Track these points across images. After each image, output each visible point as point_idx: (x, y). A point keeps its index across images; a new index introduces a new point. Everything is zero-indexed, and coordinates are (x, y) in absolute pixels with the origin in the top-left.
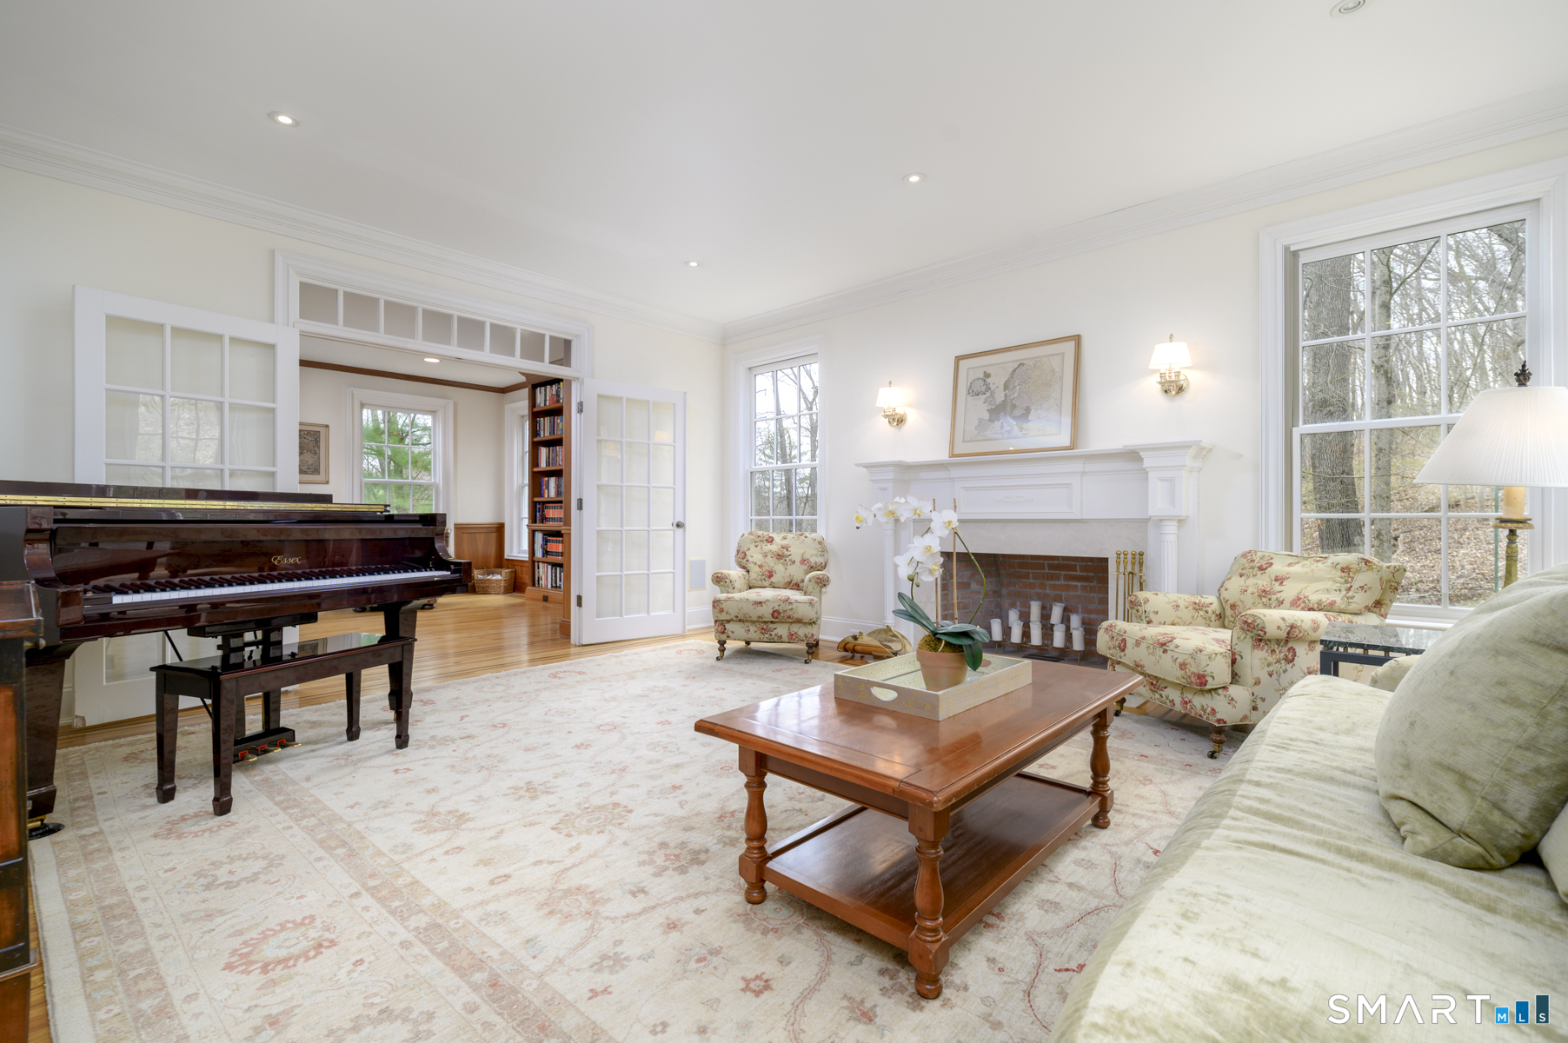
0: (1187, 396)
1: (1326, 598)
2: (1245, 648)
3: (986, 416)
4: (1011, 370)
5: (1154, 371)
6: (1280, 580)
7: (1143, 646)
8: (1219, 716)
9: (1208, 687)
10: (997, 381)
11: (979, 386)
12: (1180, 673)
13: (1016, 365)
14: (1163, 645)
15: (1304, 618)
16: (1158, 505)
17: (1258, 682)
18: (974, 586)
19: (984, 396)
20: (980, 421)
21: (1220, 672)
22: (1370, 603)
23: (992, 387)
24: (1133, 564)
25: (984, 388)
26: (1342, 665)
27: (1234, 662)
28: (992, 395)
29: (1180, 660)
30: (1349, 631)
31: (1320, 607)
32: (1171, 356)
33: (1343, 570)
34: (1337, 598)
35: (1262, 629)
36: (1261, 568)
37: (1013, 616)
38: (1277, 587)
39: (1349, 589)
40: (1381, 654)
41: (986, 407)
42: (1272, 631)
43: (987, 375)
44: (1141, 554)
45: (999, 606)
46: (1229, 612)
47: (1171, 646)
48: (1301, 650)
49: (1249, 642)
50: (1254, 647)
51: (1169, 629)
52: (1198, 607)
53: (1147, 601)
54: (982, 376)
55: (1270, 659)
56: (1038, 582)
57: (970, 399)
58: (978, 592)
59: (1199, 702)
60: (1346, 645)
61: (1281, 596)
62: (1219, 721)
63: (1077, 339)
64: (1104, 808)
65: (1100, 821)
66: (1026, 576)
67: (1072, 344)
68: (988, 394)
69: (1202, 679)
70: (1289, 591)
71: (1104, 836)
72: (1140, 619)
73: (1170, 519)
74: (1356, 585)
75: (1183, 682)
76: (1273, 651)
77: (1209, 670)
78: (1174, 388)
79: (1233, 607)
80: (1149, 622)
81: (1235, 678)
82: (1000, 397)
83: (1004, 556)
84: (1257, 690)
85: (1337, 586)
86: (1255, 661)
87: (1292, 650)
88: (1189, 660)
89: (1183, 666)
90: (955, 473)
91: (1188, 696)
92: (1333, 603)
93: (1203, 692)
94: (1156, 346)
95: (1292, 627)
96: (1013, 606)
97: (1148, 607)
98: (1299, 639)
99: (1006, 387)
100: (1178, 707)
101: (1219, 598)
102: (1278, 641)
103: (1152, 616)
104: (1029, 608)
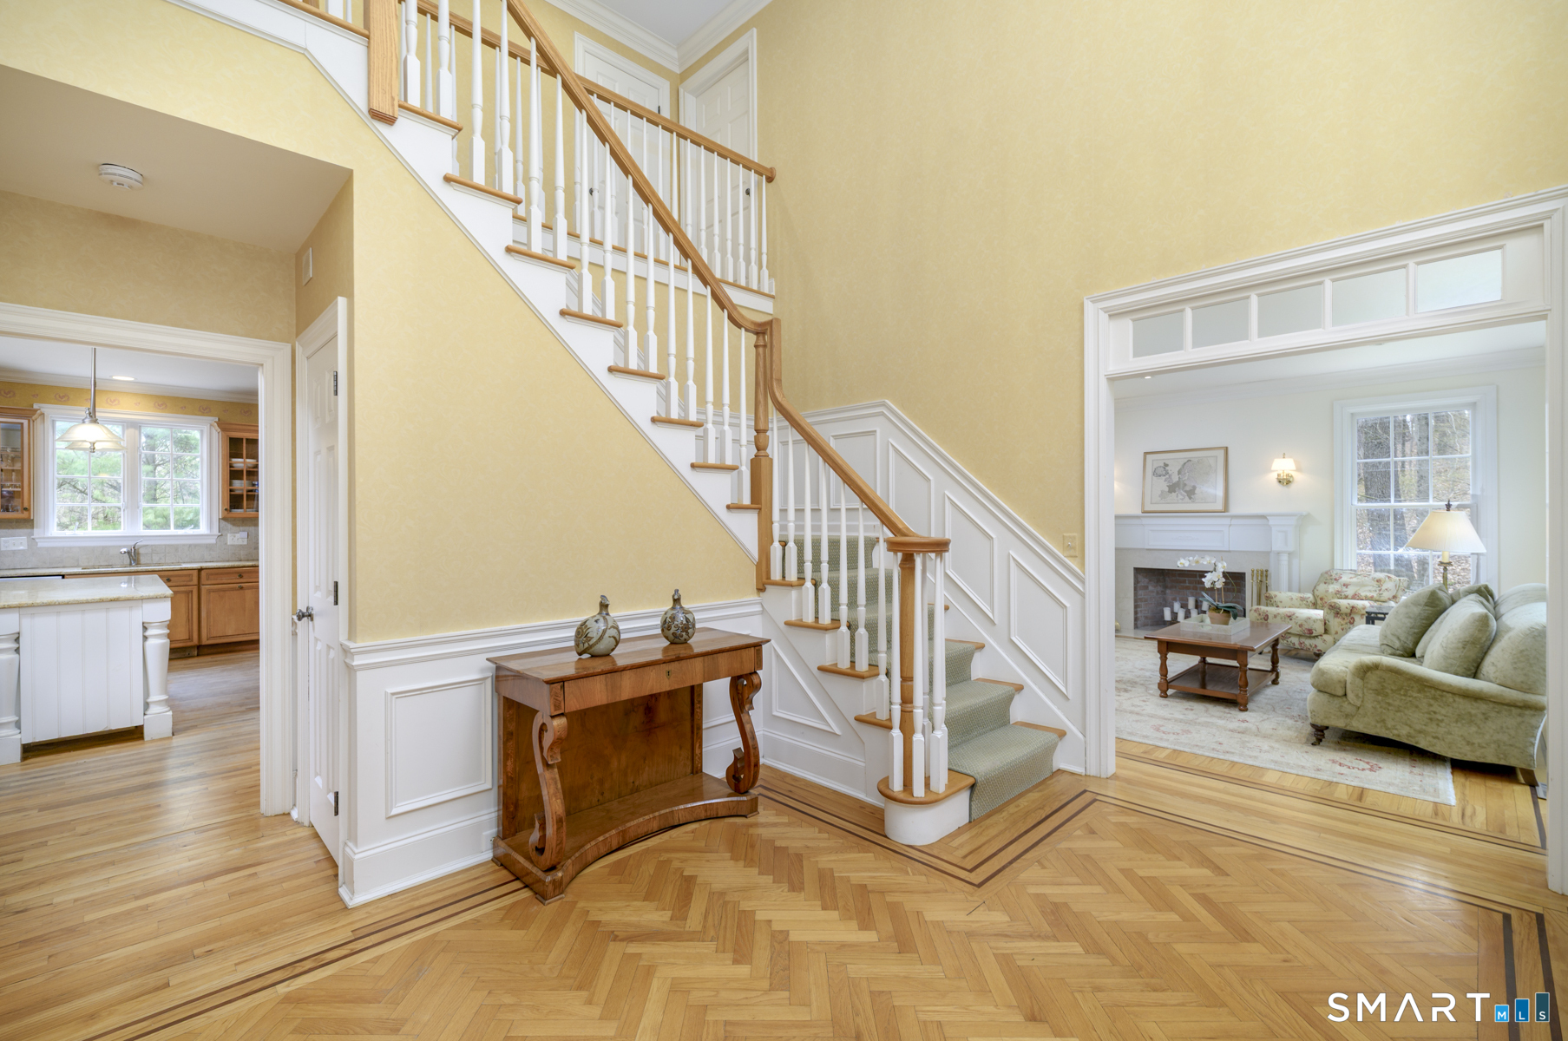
0: (1293, 486)
1: (1369, 594)
2: (1331, 618)
3: (1167, 489)
4: (1182, 463)
5: (1274, 471)
6: (1346, 585)
7: (1278, 618)
8: (1318, 648)
9: (1314, 635)
10: (1173, 469)
11: (1161, 471)
12: (1299, 629)
13: (1186, 461)
14: (1289, 617)
15: (1359, 603)
16: (1277, 545)
17: (1337, 633)
18: (1150, 588)
19: (1164, 478)
20: (1162, 492)
21: (1319, 629)
22: (1391, 597)
23: (1170, 473)
24: (1262, 576)
25: (1164, 473)
26: (1376, 621)
27: (1325, 624)
28: (1170, 476)
29: (1299, 623)
30: (1380, 608)
31: (1366, 598)
32: (1283, 465)
33: (1377, 581)
34: (1375, 594)
35: (1339, 609)
36: (1336, 579)
37: (1177, 606)
38: (1344, 589)
39: (1380, 590)
40: (1383, 616)
41: (1166, 484)
42: (1344, 610)
43: (1166, 465)
44: (1267, 571)
45: (1165, 600)
46: (1319, 602)
47: (1294, 617)
48: (1357, 618)
49: (1332, 615)
50: (1335, 617)
51: (1292, 610)
52: (1302, 599)
53: (1276, 596)
54: (1162, 465)
55: (1342, 622)
56: (1192, 585)
57: (1155, 478)
58: (1153, 592)
59: (1308, 642)
60: (1376, 613)
61: (1347, 593)
62: (1319, 650)
63: (1226, 449)
64: (1277, 676)
65: (1275, 682)
66: (1184, 582)
67: (1222, 452)
68: (1167, 476)
69: (1310, 631)
70: (1350, 591)
71: (1276, 688)
72: (1272, 605)
73: (1284, 552)
74: (1383, 588)
75: (1301, 633)
76: (1344, 619)
77: (1314, 627)
78: (1285, 481)
79: (1321, 599)
80: (1278, 607)
81: (1326, 631)
82: (1175, 478)
83: (1168, 570)
84: (1336, 636)
85: (1374, 589)
86: (1335, 623)
87: (1352, 618)
88: (1304, 623)
89: (1301, 626)
90: (1145, 521)
91: (1302, 640)
92: (1372, 597)
93: (1310, 637)
94: (1276, 460)
95: (1353, 607)
96: (1175, 600)
97: (1276, 599)
98: (1356, 613)
99: (1179, 473)
100: (1297, 646)
101: (1313, 595)
102: (1346, 614)
103: (1279, 604)
104: (1187, 600)
